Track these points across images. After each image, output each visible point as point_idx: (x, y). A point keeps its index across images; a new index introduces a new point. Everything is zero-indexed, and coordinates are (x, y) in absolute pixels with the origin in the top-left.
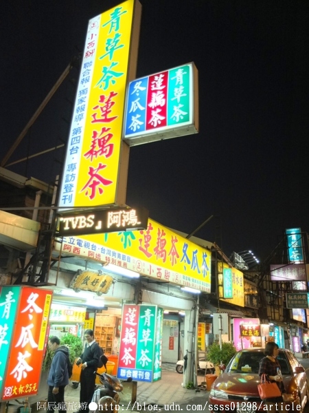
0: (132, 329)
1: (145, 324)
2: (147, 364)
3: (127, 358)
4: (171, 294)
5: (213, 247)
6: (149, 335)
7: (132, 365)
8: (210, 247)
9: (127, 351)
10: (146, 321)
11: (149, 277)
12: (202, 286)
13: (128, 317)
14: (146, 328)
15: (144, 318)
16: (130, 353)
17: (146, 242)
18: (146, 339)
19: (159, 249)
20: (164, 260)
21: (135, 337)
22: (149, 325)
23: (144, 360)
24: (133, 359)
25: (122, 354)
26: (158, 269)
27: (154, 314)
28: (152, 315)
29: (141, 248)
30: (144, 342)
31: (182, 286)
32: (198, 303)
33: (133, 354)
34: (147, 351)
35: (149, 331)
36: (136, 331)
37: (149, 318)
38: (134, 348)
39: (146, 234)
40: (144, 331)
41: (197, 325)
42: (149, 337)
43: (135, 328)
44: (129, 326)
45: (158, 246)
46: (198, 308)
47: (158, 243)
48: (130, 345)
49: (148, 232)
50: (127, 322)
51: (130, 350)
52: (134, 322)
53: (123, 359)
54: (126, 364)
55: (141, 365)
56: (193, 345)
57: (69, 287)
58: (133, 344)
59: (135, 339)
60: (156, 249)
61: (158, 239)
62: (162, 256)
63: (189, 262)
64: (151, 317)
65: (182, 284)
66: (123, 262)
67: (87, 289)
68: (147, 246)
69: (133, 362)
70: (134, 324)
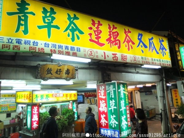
0: (103, 101)
1: (111, 97)
2: (116, 126)
3: (103, 121)
4: (138, 73)
5: (169, 35)
6: (114, 104)
7: (107, 126)
8: (166, 35)
9: (103, 116)
10: (111, 94)
11: (105, 61)
12: (162, 62)
13: (100, 93)
14: (111, 99)
15: (110, 92)
16: (104, 118)
17: (96, 35)
18: (113, 108)
19: (112, 39)
20: (119, 47)
21: (106, 106)
22: (113, 97)
23: (113, 123)
24: (106, 122)
25: (100, 119)
26: (113, 54)
27: (115, 88)
28: (114, 89)
29: (91, 40)
30: (111, 109)
31: (142, 65)
32: (164, 76)
33: (106, 118)
34: (114, 116)
35: (113, 101)
36: (106, 102)
37: (113, 91)
38: (106, 114)
39: (96, 29)
40: (111, 102)
41: (165, 91)
42: (114, 106)
43: (105, 100)
44: (102, 99)
45: (111, 37)
46: (165, 79)
47: (110, 35)
48: (104, 113)
49: (98, 28)
50: (100, 97)
51: (104, 116)
52: (104, 96)
53: (101, 122)
54: (103, 125)
55: (112, 126)
56: (164, 105)
57: (36, 78)
58: (106, 111)
59: (106, 108)
60: (109, 40)
61: (110, 32)
62: (116, 44)
63: (146, 47)
64: (114, 90)
65: (141, 63)
66: (71, 52)
67: (53, 77)
68: (98, 38)
69: (107, 124)
70: (104, 97)
